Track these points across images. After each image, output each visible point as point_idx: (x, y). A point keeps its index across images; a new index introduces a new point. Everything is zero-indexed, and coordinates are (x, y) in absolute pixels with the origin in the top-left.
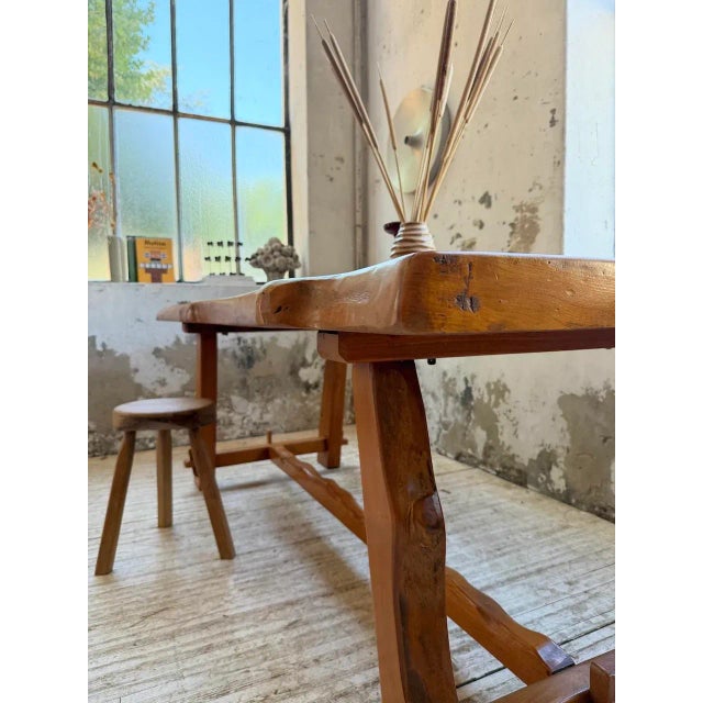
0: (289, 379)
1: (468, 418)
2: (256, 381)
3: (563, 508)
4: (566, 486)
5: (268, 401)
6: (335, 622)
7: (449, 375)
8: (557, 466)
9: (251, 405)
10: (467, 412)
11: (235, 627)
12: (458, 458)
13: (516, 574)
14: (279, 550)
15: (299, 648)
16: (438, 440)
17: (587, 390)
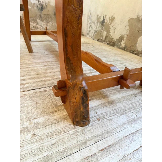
0: (54, 16)
1: (102, 29)
2: (44, 16)
3: (123, 51)
4: (125, 45)
5: (48, 22)
6: (58, 66)
7: (99, 16)
8: (124, 40)
9: (43, 23)
10: (102, 27)
11: (29, 65)
12: (98, 40)
13: (107, 61)
14: (45, 53)
15: (46, 69)
16: (93, 36)
17: (137, 16)
